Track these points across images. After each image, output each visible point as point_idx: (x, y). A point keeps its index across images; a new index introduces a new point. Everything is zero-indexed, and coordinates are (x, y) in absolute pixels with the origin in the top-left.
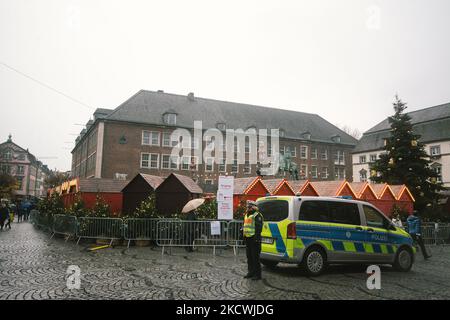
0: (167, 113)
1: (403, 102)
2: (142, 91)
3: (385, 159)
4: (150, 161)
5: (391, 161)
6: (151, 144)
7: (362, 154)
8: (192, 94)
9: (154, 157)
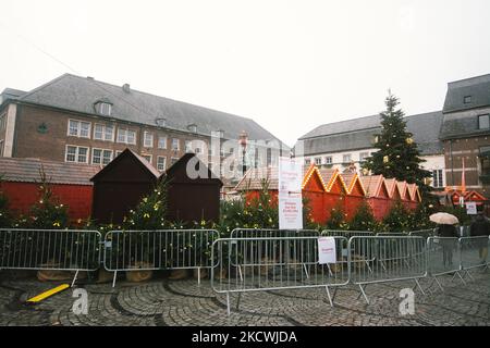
0: (99, 102)
1: (396, 96)
2: (68, 75)
3: (378, 157)
4: (77, 155)
5: (386, 159)
6: (79, 135)
7: (346, 153)
8: (128, 85)
9: (83, 151)
